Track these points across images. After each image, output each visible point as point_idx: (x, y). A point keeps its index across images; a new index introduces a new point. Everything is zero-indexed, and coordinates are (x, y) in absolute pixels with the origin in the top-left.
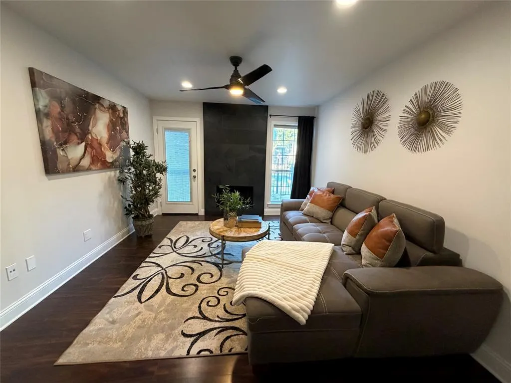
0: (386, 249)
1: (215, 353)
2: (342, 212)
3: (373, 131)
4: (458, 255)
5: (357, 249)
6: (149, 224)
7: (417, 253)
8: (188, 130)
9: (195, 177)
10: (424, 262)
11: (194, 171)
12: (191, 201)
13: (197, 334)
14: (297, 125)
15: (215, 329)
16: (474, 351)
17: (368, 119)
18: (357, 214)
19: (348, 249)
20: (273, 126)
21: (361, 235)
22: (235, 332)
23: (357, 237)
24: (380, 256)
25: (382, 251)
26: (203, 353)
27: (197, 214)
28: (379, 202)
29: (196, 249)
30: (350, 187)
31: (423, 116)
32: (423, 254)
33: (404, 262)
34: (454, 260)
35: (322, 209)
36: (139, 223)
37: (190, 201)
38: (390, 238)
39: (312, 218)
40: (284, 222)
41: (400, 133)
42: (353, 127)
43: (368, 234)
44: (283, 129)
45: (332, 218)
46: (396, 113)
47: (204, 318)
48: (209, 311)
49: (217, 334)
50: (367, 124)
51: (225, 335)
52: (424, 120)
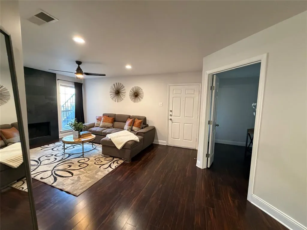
0: (140, 125)
1: (118, 165)
2: (116, 123)
3: (120, 96)
4: (148, 124)
5: (131, 129)
10: (145, 127)
13: (109, 166)
14: (74, 86)
15: (111, 163)
17: (117, 91)
18: (126, 122)
20: (60, 86)
23: (131, 126)
24: (139, 127)
26: (116, 167)
28: (130, 117)
29: (52, 160)
30: (116, 114)
32: (145, 125)
33: (142, 128)
35: (109, 123)
41: (130, 97)
42: (111, 93)
43: (133, 125)
45: (113, 126)
46: (127, 91)
47: (104, 165)
48: (102, 163)
49: (113, 163)
50: (118, 93)
51: (116, 162)
52: (136, 95)
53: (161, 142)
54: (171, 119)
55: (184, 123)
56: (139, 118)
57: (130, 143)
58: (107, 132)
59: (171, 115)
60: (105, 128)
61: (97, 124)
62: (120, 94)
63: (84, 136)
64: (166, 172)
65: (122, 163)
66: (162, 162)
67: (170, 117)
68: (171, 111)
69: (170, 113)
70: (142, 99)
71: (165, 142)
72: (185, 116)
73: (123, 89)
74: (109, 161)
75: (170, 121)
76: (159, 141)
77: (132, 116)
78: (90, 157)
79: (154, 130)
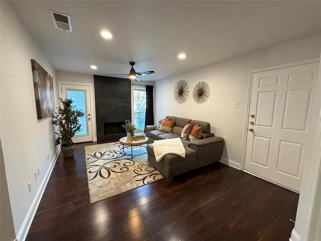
0: (198, 135)
1: (153, 181)
2: (175, 128)
3: (183, 96)
4: (214, 134)
5: (187, 138)
6: (73, 149)
7: (205, 135)
8: (85, 91)
9: (89, 119)
10: (207, 137)
11: (89, 115)
12: (88, 133)
13: (142, 179)
14: (145, 89)
15: (148, 176)
16: (220, 160)
17: (181, 90)
18: (184, 128)
19: (185, 138)
20: (134, 90)
21: (188, 133)
22: (156, 175)
23: (187, 134)
24: (196, 137)
25: (197, 135)
26: (149, 182)
27: (92, 142)
28: (190, 121)
29: (110, 156)
30: (177, 118)
31: (200, 92)
32: (206, 135)
33: (202, 138)
34: (213, 135)
35: (168, 127)
36: (64, 149)
37: (86, 134)
38: (198, 131)
39: (164, 132)
40: (150, 136)
41: (193, 97)
42: (174, 93)
43: (190, 132)
44: (138, 91)
45: (172, 131)
46: (191, 90)
47: (140, 175)
48: (140, 173)
49: (150, 177)
50: (181, 92)
51: (153, 176)
52: (201, 93)
53: (233, 163)
54: (252, 130)
55: (281, 140)
56: (199, 124)
57: (169, 157)
58: (162, 137)
59: (252, 123)
60: (163, 133)
61: (158, 127)
62: (184, 94)
63: (138, 138)
64: (209, 222)
65: (159, 179)
66: (214, 198)
67: (251, 127)
68: (253, 116)
69: (252, 120)
70: (207, 98)
71: (240, 164)
72: (284, 127)
73: (186, 87)
74: (148, 172)
75: (250, 132)
76: (229, 160)
77: (193, 121)
78: (136, 162)
79: (222, 142)
